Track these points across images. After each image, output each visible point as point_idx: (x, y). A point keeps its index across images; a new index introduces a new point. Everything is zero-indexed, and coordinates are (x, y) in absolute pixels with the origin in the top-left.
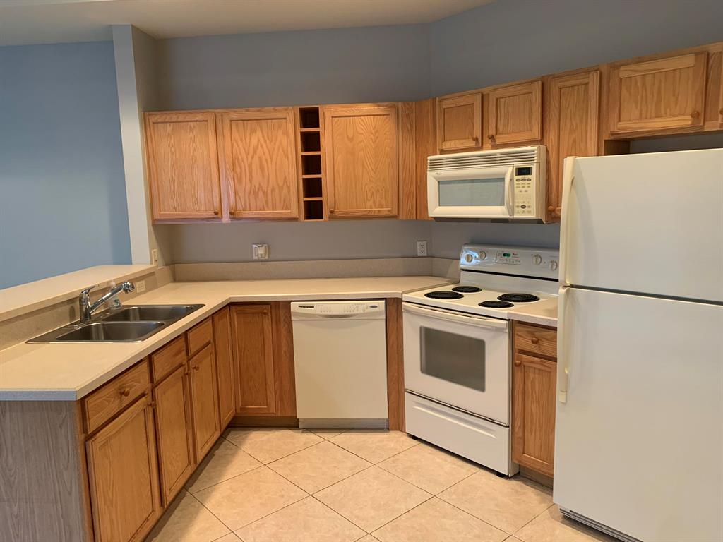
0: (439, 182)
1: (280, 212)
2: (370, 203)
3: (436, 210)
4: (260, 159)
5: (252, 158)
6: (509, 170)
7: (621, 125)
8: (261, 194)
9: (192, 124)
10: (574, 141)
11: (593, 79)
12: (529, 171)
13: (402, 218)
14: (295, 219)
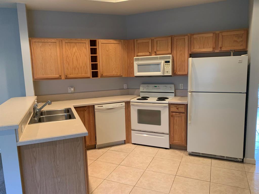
0: (138, 65)
1: (84, 75)
2: (114, 72)
3: (137, 74)
4: (77, 58)
5: (74, 56)
6: (163, 62)
7: (194, 50)
8: (77, 69)
9: (50, 43)
10: (181, 54)
12: (169, 62)
13: (123, 76)
14: (89, 78)
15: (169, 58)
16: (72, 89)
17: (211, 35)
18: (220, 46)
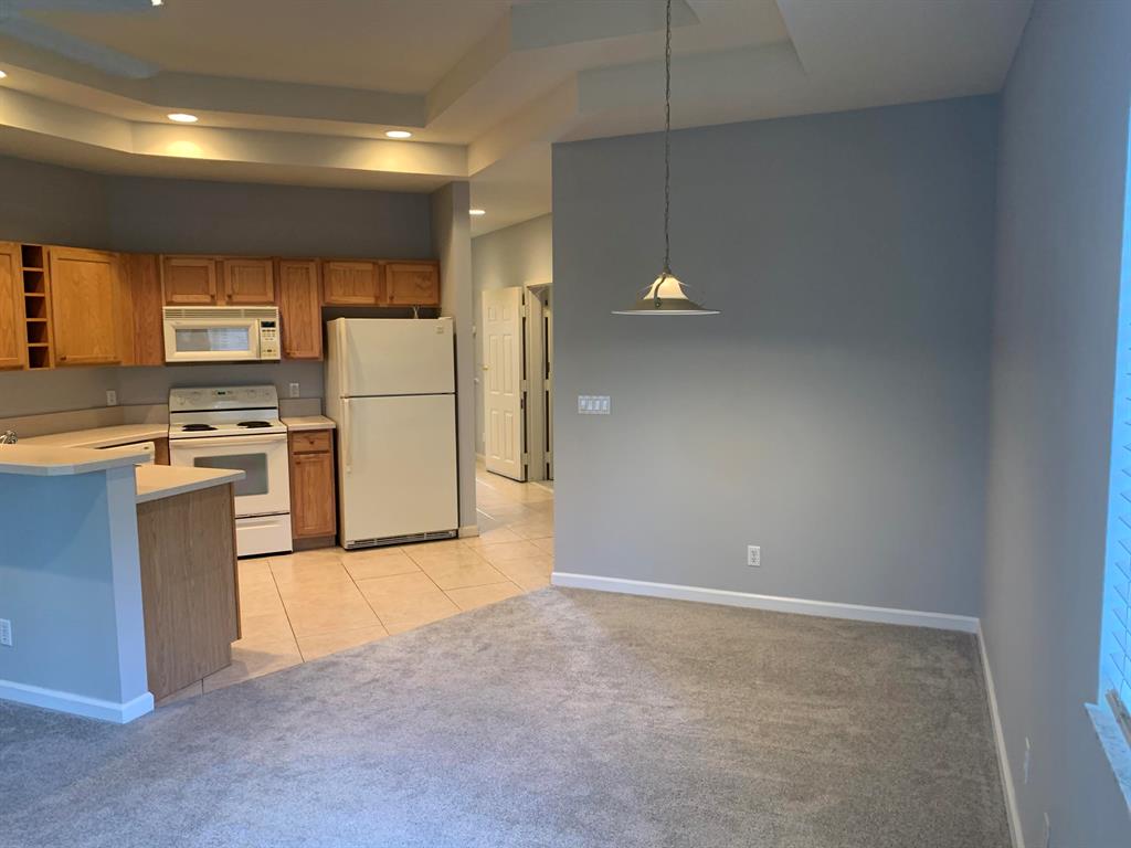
0: (177, 331)
2: (96, 350)
3: (174, 355)
6: (256, 323)
7: (333, 298)
10: (301, 306)
11: (313, 267)
12: (273, 325)
13: (123, 364)
14: (21, 368)
15: (272, 313)
18: (389, 292)
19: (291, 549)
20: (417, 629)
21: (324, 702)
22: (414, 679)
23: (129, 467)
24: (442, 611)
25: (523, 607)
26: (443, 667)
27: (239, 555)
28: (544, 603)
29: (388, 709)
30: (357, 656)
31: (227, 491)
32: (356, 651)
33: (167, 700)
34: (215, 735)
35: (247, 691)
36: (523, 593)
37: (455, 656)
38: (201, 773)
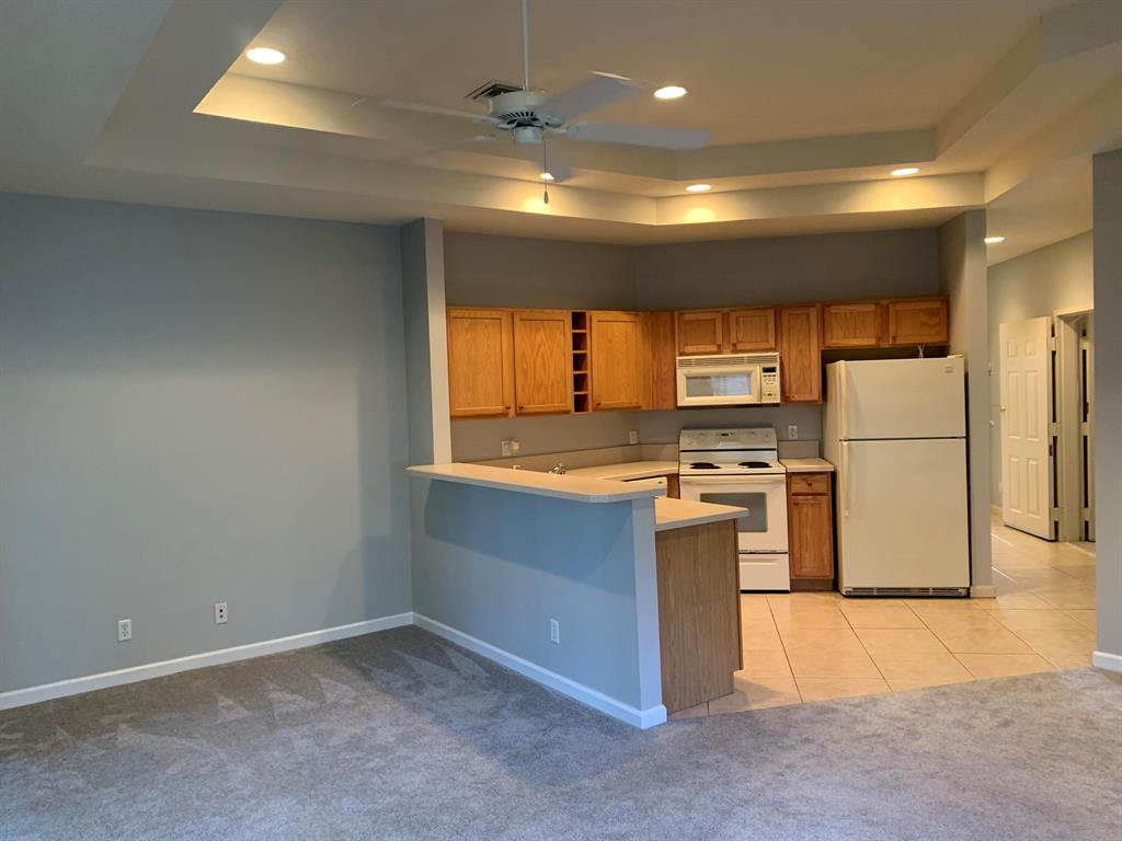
0: (687, 378)
1: (557, 406)
2: (623, 397)
3: (685, 400)
4: (543, 355)
5: (537, 355)
6: (758, 369)
8: (543, 390)
9: (487, 321)
10: (801, 351)
11: (813, 312)
12: (773, 370)
13: (643, 408)
14: (568, 412)
15: (773, 359)
16: (516, 446)
17: (871, 308)
18: (892, 332)
19: (788, 588)
20: (923, 689)
21: (823, 747)
22: (920, 742)
23: (648, 499)
24: (951, 675)
25: (1054, 686)
26: (954, 735)
27: (742, 588)
28: (1082, 686)
29: (891, 768)
30: (857, 706)
31: (731, 527)
32: (856, 701)
33: (677, 715)
34: (720, 756)
35: (749, 721)
36: (1053, 671)
37: (969, 727)
38: (707, 789)
